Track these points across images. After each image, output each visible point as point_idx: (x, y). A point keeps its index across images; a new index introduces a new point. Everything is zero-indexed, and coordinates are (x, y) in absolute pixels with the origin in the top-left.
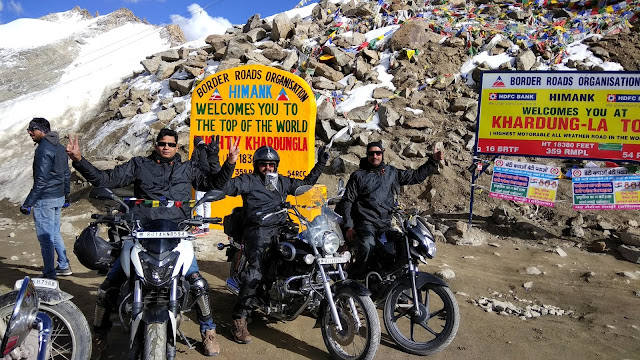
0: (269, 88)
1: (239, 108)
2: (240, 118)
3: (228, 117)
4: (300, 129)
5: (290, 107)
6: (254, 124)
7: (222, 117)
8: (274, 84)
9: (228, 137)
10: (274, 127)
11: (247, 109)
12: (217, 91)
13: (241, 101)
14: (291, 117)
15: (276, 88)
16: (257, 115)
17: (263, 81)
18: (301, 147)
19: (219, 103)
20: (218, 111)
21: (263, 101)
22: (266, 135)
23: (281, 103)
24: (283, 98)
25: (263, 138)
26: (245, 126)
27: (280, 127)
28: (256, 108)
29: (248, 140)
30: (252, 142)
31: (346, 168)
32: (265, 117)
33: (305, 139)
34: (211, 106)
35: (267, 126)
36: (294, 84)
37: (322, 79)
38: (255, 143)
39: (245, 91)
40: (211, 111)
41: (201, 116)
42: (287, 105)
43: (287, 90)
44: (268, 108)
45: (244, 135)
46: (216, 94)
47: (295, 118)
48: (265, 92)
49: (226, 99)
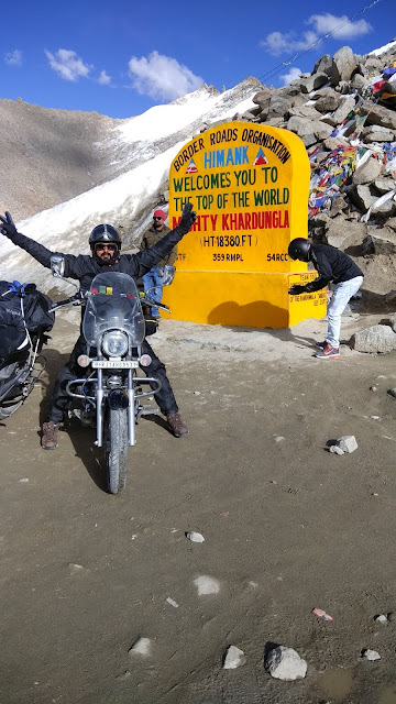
0: (245, 151)
1: (215, 180)
2: (216, 191)
3: (204, 192)
4: (281, 200)
5: (269, 171)
6: (230, 198)
7: (198, 192)
8: (251, 145)
9: (205, 217)
10: (251, 200)
11: (222, 180)
12: (192, 161)
13: (217, 170)
14: (270, 186)
15: (254, 149)
16: (234, 188)
17: (239, 143)
18: (282, 224)
19: (195, 176)
20: (195, 186)
21: (239, 168)
22: (244, 210)
23: (259, 168)
24: (261, 161)
25: (241, 215)
26: (222, 202)
27: (258, 200)
28: (232, 177)
29: (224, 219)
30: (228, 221)
31: (376, 247)
32: (243, 189)
33: (286, 212)
34: (188, 181)
35: (243, 199)
36: (273, 141)
37: (375, 128)
38: (232, 221)
39: (220, 157)
40: (189, 187)
41: (178, 194)
42: (266, 169)
43: (266, 150)
44: (246, 177)
45: (220, 212)
46: (192, 165)
47: (274, 186)
48: (241, 156)
49: (202, 171)
